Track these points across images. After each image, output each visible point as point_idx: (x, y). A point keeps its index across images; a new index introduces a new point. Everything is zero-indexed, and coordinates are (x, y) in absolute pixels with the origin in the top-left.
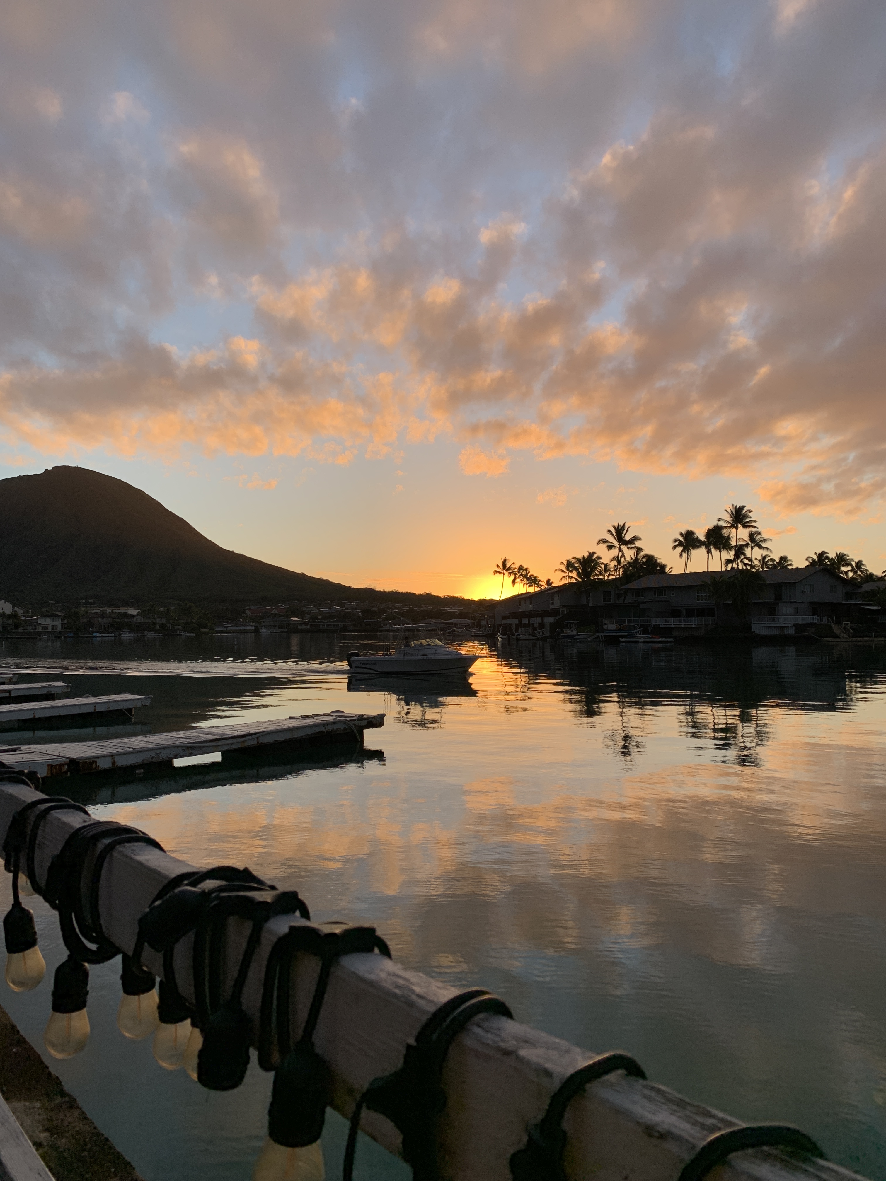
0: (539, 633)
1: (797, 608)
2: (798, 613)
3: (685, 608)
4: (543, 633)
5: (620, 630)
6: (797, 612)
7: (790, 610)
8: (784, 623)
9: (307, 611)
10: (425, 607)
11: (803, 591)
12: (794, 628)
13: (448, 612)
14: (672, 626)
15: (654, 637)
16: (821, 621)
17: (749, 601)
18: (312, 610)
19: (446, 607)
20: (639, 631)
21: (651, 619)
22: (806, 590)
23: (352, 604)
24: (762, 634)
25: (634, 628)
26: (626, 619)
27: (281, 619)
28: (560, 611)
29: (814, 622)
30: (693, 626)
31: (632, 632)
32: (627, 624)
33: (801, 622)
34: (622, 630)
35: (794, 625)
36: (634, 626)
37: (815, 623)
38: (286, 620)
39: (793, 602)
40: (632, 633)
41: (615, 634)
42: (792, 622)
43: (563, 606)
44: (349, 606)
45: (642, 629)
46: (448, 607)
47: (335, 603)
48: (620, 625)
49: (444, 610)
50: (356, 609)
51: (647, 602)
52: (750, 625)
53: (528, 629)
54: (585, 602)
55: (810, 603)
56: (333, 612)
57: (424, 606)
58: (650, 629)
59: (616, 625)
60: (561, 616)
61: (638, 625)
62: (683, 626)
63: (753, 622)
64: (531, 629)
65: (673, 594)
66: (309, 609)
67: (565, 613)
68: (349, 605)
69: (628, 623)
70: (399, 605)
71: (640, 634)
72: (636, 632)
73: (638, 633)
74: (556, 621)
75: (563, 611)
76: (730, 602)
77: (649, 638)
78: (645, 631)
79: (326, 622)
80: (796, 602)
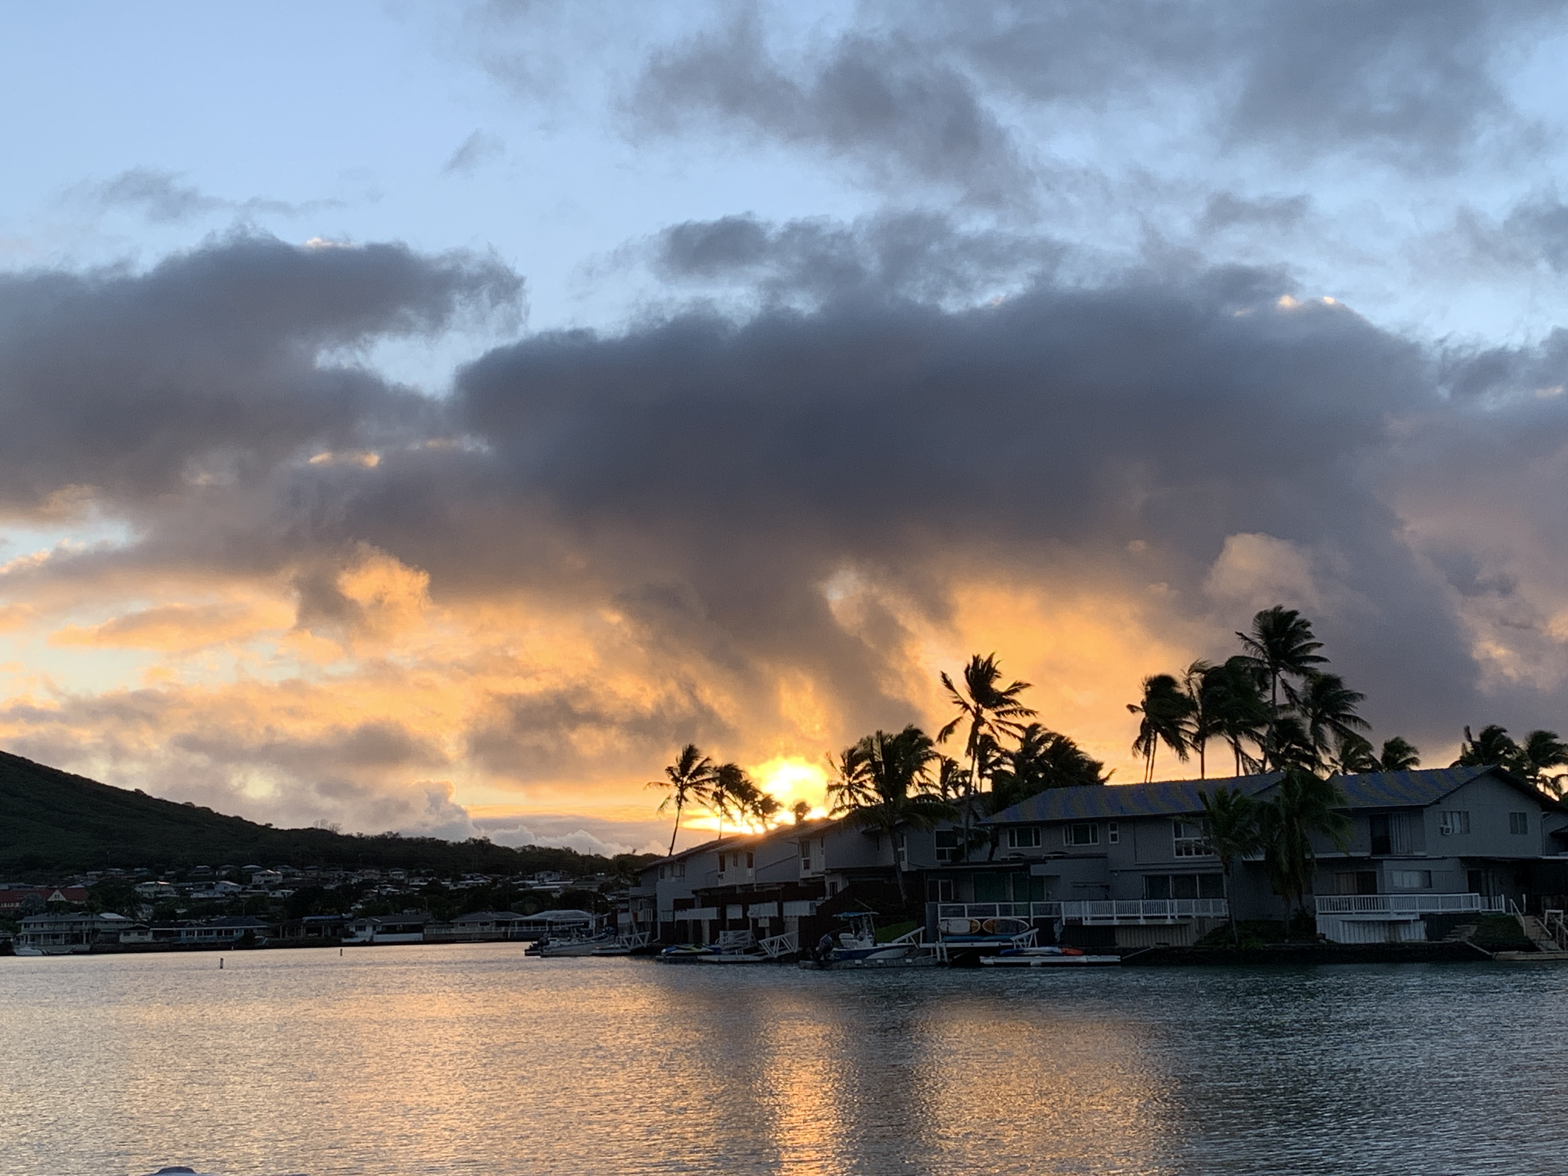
0: (772, 943)
1: (1429, 872)
2: (1431, 887)
3: (1146, 873)
4: (782, 944)
5: (982, 933)
6: (1428, 883)
7: (1413, 880)
8: (1399, 914)
9: (146, 895)
10: (472, 878)
11: (1442, 829)
12: (1422, 925)
13: (533, 891)
14: (1116, 922)
15: (1071, 951)
16: (1490, 907)
17: (1308, 856)
18: (160, 893)
19: (529, 879)
20: (1029, 936)
21: (1059, 905)
22: (1450, 826)
23: (270, 875)
24: (1342, 941)
25: (1017, 928)
26: (997, 904)
27: (75, 916)
28: (827, 886)
29: (1475, 909)
30: (1169, 921)
31: (1013, 939)
32: (998, 917)
33: (1440, 910)
34: (987, 934)
35: (1423, 917)
36: (1016, 923)
37: (1477, 913)
38: (88, 918)
39: (1416, 859)
40: (1010, 941)
41: (968, 945)
42: (1418, 910)
43: (834, 872)
44: (263, 879)
45: (1037, 930)
46: (533, 879)
47: (224, 873)
48: (981, 921)
49: (524, 886)
50: (282, 886)
51: (1049, 858)
52: (1314, 918)
53: (743, 934)
54: (892, 862)
55: (1462, 859)
56: (219, 895)
57: (468, 876)
58: (1057, 929)
59: (972, 921)
60: (828, 898)
61: (1028, 921)
62: (1142, 922)
63: (1318, 911)
64: (749, 933)
65: (1114, 838)
66: (152, 890)
67: (840, 889)
68: (263, 875)
69: (1001, 915)
70: (399, 874)
71: (1033, 945)
72: (1021, 940)
73: (1028, 941)
74: (814, 910)
75: (833, 885)
76: (1261, 858)
77: (1058, 954)
78: (1046, 938)
79: (198, 925)
80: (1424, 858)
